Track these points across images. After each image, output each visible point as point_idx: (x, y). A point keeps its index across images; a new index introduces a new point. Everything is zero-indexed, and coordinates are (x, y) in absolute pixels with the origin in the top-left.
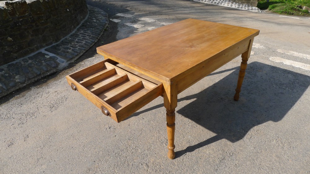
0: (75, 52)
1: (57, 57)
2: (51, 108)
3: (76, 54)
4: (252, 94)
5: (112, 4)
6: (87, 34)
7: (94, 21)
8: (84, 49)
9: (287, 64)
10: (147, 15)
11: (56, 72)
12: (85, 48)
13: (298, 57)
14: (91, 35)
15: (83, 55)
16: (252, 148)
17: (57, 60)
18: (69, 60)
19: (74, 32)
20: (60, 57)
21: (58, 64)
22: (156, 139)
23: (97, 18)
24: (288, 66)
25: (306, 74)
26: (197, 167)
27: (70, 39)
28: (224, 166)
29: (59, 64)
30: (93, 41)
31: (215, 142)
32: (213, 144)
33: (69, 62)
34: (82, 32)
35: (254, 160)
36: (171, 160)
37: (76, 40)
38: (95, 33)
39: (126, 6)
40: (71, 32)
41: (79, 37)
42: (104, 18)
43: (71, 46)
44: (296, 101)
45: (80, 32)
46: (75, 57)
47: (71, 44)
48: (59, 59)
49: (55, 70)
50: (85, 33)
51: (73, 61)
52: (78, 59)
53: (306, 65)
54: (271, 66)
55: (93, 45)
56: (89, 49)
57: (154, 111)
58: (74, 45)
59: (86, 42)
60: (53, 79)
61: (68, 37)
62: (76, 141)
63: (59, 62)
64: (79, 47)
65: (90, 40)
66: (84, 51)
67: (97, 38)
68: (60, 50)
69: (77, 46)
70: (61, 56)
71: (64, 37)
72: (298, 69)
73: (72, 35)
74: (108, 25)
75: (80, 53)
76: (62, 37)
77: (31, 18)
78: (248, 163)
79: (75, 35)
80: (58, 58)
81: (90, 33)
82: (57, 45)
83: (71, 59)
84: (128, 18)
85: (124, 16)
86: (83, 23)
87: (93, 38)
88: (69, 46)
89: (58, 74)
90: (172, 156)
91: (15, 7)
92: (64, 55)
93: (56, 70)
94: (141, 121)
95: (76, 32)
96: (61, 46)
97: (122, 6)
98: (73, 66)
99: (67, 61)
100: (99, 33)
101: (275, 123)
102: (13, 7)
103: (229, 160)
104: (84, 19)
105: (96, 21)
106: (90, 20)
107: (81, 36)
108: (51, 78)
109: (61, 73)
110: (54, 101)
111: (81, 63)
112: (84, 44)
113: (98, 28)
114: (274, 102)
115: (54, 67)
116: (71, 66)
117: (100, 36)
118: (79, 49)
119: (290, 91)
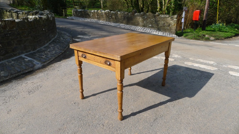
0: (47, 58)
2: (29, 92)
3: (48, 59)
4: (174, 82)
5: (74, 30)
6: (57, 47)
7: (62, 39)
8: (54, 56)
9: (196, 66)
11: (32, 71)
12: (55, 55)
13: (203, 62)
14: (59, 48)
15: (53, 60)
16: (175, 112)
17: (33, 63)
18: (43, 63)
19: (46, 45)
21: (34, 65)
22: (109, 109)
23: (64, 38)
24: (197, 67)
25: (209, 72)
26: (139, 125)
27: (44, 49)
28: (157, 123)
29: (35, 65)
30: (61, 51)
31: (150, 110)
33: (43, 64)
34: (53, 45)
35: (176, 119)
36: (120, 121)
37: (48, 50)
38: (63, 47)
39: (84, 31)
40: (45, 45)
41: (51, 49)
42: (68, 38)
43: (44, 54)
44: (203, 86)
45: (51, 45)
46: (47, 61)
48: (35, 62)
49: (32, 69)
51: (46, 64)
52: (49, 63)
53: (208, 66)
54: (184, 67)
55: (61, 54)
56: (58, 56)
58: (46, 53)
59: (56, 52)
60: (30, 75)
61: (42, 48)
62: (49, 112)
64: (50, 55)
65: (59, 51)
66: (54, 58)
67: (64, 50)
68: (36, 56)
69: (49, 54)
70: (37, 59)
71: (39, 48)
72: (203, 69)
73: (45, 47)
74: (72, 42)
75: (51, 59)
76: (38, 48)
77: (17, 32)
78: (173, 121)
79: (48, 47)
80: (34, 61)
82: (34, 53)
83: (45, 62)
84: (86, 38)
85: (83, 37)
86: (53, 40)
87: (61, 50)
88: (43, 54)
89: (34, 72)
90: (121, 118)
91: (7, 23)
92: (39, 59)
94: (97, 99)
95: (48, 45)
96: (37, 53)
97: (81, 31)
98: (46, 67)
99: (42, 63)
100: (65, 47)
102: (5, 23)
103: (160, 119)
104: (54, 37)
105: (63, 39)
106: (58, 38)
107: (52, 48)
108: (28, 75)
109: (36, 72)
110: (31, 88)
111: (51, 65)
112: (54, 53)
113: (65, 43)
114: (189, 87)
115: (31, 67)
116: (44, 67)
117: (66, 49)
118: (50, 56)
119: (199, 80)
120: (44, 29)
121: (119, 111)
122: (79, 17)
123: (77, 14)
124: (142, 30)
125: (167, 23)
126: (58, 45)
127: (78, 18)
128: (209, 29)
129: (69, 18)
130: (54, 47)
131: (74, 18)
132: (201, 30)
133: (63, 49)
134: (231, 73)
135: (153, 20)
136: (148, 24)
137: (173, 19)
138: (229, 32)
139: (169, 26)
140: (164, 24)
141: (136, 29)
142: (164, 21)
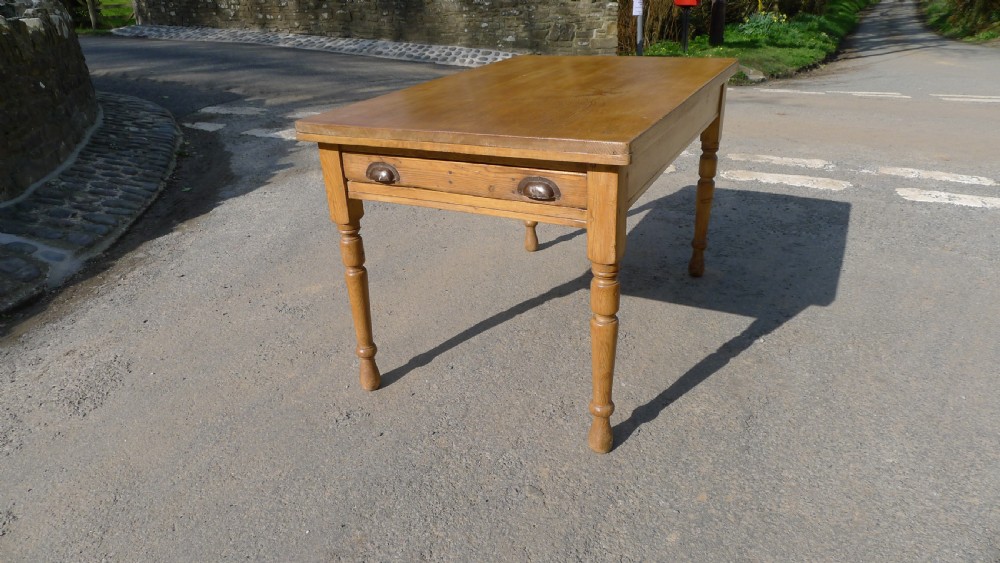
0: (94, 222)
1: (33, 242)
2: (76, 403)
3: (105, 229)
4: (726, 256)
5: (173, 83)
6: (122, 168)
7: (132, 129)
8: (127, 211)
9: (770, 181)
10: (310, 105)
11: (40, 296)
12: (130, 208)
13: (786, 166)
14: (137, 169)
15: (127, 233)
16: (807, 374)
17: (34, 255)
18: (82, 251)
19: (69, 163)
20: (46, 244)
21: (41, 269)
22: (526, 413)
23: (137, 121)
24: (774, 185)
25: (828, 198)
26: (692, 455)
27: (63, 183)
28: (761, 434)
29: (45, 266)
30: (153, 186)
31: (704, 382)
32: (701, 386)
33: (84, 258)
34: (100, 161)
35: (827, 400)
37: (85, 187)
38: (152, 164)
39: (226, 86)
40: (60, 163)
41: (97, 178)
42: (161, 120)
43: (76, 207)
44: (841, 256)
45: (95, 163)
46: (100, 241)
47: (72, 199)
48: (42, 250)
49: (34, 290)
50: (114, 166)
51: (98, 252)
52: (113, 246)
53: (815, 179)
54: (733, 191)
55: (157, 200)
56: (146, 212)
58: (84, 202)
59: (129, 191)
60: (35, 319)
61: (52, 177)
63: (46, 260)
64: (106, 209)
65: (140, 183)
66: (131, 220)
67: (162, 179)
68: (35, 221)
69: (96, 204)
70: (46, 238)
71: (37, 180)
73: (63, 173)
74: (185, 139)
75: (116, 226)
76: (31, 179)
78: (818, 411)
79: (79, 174)
80: (36, 249)
81: (130, 163)
82: (18, 206)
83: (90, 246)
84: (247, 116)
85: (229, 112)
86: (92, 137)
87: (147, 178)
88: (66, 206)
89: (50, 301)
90: (606, 440)
92: (59, 235)
93: (37, 289)
94: (447, 377)
95: (76, 163)
96: (37, 208)
97: (210, 85)
98: (105, 268)
99: (77, 254)
100: (164, 163)
101: (826, 308)
103: (767, 415)
104: (93, 124)
105: (136, 129)
106: (114, 127)
107: (103, 175)
108: (25, 319)
109: (61, 298)
110: (77, 382)
111: (130, 256)
112: (120, 197)
113: (156, 148)
114: (793, 267)
115: (30, 280)
116: (95, 268)
117: (170, 173)
118: (107, 212)
119: (814, 237)
120: (43, 86)
121: (599, 410)
122: (172, 24)
123: (159, 11)
124: (476, 60)
125: (578, 22)
126: (125, 160)
127: (168, 30)
128: (736, 40)
129: (125, 31)
130: (111, 169)
131: (146, 33)
132: (707, 45)
133: (158, 174)
134: (907, 193)
135: (521, 13)
136: (500, 31)
137: (603, 6)
138: (804, 46)
139: (586, 36)
140: (568, 26)
141: (450, 58)
142: (567, 13)
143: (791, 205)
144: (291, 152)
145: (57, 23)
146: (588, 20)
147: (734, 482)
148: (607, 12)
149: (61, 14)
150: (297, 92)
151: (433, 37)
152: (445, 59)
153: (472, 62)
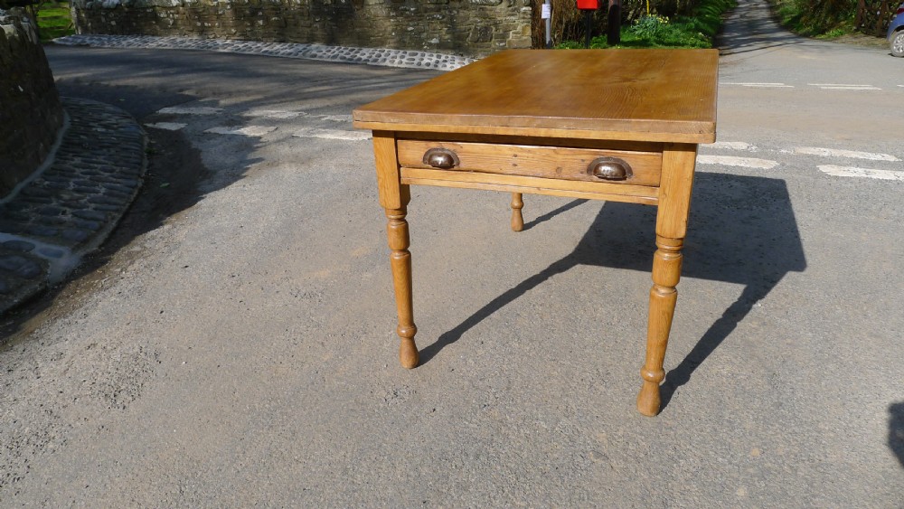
0: (85, 218)
1: (29, 240)
2: (113, 396)
3: (97, 224)
5: (126, 87)
6: (100, 166)
7: (99, 130)
8: (114, 207)
10: (263, 104)
11: (44, 291)
12: (115, 204)
14: (115, 168)
15: (117, 228)
16: (810, 334)
17: (32, 252)
18: (78, 247)
19: (48, 163)
20: (43, 241)
21: (41, 265)
22: (567, 382)
23: (102, 122)
26: (732, 413)
28: (789, 391)
29: (46, 262)
30: (133, 183)
31: (720, 345)
32: (719, 349)
33: (81, 253)
34: (77, 161)
35: (835, 357)
37: (69, 186)
38: (126, 162)
39: (177, 88)
41: (78, 177)
42: (124, 121)
43: (64, 205)
44: (795, 227)
45: (73, 162)
46: (94, 236)
47: (59, 198)
48: (39, 247)
49: (37, 286)
50: (92, 165)
51: (93, 247)
52: (107, 241)
55: (137, 195)
56: (130, 207)
57: (495, 315)
58: (70, 200)
59: (111, 188)
60: (44, 315)
61: (35, 177)
62: (301, 466)
63: (45, 257)
64: (93, 205)
65: (120, 180)
66: (118, 216)
67: (139, 176)
68: (27, 219)
69: (83, 201)
70: (41, 235)
71: (22, 180)
73: (45, 173)
74: (151, 138)
75: (106, 222)
78: (831, 367)
79: (60, 173)
80: (33, 247)
81: (106, 162)
83: (85, 242)
84: (205, 115)
85: (187, 112)
86: (64, 138)
87: (125, 175)
88: (54, 204)
89: (53, 296)
92: (53, 232)
93: (40, 285)
94: (480, 352)
95: (56, 163)
96: (26, 207)
97: (162, 88)
98: (104, 263)
99: (74, 250)
100: (137, 161)
101: (803, 273)
104: (62, 126)
105: (104, 130)
106: (82, 128)
107: (82, 173)
108: (32, 315)
109: (64, 293)
110: (106, 375)
111: (125, 250)
112: (104, 194)
113: (125, 146)
114: (758, 237)
115: (32, 276)
116: (94, 262)
117: (145, 170)
118: (95, 209)
119: (764, 210)
120: (22, 90)
121: (651, 375)
122: (113, 32)
123: (99, 21)
124: (404, 60)
125: (496, 24)
126: (101, 159)
127: (109, 39)
130: (90, 167)
131: (88, 42)
132: (605, 44)
133: (135, 171)
134: (823, 168)
135: (444, 17)
136: (425, 34)
137: (517, 10)
139: (503, 37)
140: (487, 29)
141: (380, 59)
142: (485, 17)
143: (732, 182)
144: (258, 147)
145: (27, 29)
146: (505, 23)
147: (779, 436)
148: (522, 16)
149: (29, 22)
150: (247, 93)
151: (363, 40)
152: (375, 61)
153: (401, 62)
